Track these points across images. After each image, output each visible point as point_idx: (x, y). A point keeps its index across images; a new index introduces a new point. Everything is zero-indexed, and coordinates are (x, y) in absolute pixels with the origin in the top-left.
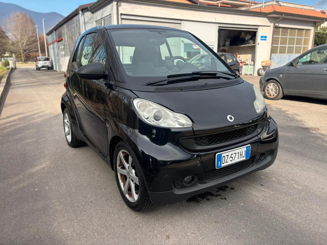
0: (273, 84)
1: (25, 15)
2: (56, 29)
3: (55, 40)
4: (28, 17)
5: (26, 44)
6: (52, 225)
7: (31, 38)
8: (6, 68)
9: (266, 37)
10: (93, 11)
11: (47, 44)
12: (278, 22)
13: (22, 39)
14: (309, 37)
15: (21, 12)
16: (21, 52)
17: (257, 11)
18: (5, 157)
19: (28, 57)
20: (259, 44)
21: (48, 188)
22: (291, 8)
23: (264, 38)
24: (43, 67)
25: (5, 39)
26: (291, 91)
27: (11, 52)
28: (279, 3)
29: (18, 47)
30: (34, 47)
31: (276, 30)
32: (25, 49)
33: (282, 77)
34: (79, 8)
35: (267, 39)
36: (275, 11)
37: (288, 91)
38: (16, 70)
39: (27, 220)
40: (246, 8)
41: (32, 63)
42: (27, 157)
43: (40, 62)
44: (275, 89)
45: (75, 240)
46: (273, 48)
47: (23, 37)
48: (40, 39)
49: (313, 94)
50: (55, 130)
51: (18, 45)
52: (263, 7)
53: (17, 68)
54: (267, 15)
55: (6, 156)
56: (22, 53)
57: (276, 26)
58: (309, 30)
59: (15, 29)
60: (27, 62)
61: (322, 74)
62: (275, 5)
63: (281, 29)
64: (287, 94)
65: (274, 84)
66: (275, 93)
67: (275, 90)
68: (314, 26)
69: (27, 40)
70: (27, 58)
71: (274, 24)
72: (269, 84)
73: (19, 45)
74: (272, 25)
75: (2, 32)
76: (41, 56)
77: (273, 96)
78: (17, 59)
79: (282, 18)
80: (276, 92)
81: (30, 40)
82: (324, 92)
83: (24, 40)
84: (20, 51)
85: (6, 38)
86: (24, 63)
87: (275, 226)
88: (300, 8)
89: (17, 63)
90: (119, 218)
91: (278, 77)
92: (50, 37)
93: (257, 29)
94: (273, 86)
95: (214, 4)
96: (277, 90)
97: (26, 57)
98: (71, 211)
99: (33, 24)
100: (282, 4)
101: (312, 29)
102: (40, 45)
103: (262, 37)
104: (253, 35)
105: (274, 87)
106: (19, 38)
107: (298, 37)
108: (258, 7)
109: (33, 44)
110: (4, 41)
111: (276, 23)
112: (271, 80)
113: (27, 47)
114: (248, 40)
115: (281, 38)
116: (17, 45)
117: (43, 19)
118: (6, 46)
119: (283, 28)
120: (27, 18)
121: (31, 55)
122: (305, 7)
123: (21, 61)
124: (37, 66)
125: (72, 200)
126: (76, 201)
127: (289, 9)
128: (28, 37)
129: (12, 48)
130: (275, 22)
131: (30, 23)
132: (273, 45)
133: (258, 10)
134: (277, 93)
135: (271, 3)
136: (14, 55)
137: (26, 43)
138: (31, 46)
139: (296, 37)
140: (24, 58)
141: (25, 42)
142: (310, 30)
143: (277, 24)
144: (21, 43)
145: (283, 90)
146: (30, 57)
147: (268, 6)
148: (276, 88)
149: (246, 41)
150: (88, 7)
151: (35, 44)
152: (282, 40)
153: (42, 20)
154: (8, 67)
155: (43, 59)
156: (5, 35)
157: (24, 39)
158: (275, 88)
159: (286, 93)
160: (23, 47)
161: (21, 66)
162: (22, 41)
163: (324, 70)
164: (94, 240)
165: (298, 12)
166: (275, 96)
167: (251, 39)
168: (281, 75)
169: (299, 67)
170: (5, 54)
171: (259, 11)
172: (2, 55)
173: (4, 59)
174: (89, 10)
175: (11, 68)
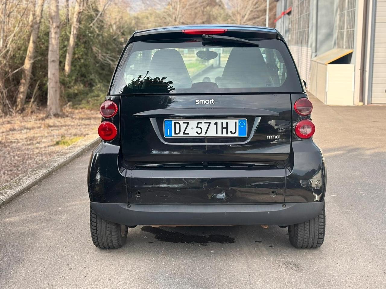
69: (251, 9)
92: (279, 4)
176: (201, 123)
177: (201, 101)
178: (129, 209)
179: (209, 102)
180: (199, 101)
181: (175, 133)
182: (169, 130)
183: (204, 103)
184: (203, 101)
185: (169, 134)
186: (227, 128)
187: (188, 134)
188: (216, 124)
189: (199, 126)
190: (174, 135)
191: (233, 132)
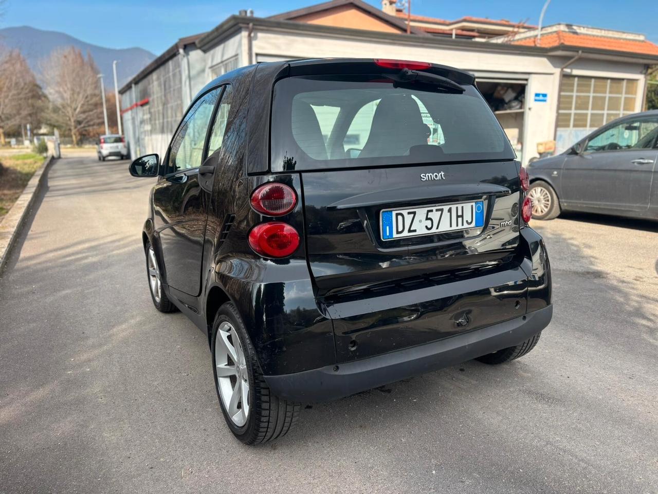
0: (542, 190)
1: (80, 54)
2: (137, 81)
3: (134, 102)
4: (86, 59)
5: (82, 110)
6: (87, 427)
7: (91, 99)
8: (41, 157)
9: (545, 95)
10: (204, 48)
11: (121, 111)
12: (570, 64)
13: (73, 101)
14: (635, 93)
15: (73, 48)
16: (71, 125)
17: (528, 44)
18: (22, 318)
19: (84, 135)
20: (532, 110)
21: (88, 370)
22: (595, 38)
23: (541, 98)
24: (111, 154)
25: (40, 101)
26: (574, 203)
27: (53, 126)
28: (573, 29)
29: (65, 116)
30: (95, 115)
31: (566, 81)
32: (80, 119)
33: (557, 176)
34: (179, 42)
35: (548, 98)
36: (562, 44)
37: (570, 203)
38: (60, 160)
39: (47, 418)
40: (506, 39)
41: (91, 146)
42: (61, 319)
43: (105, 146)
44: (544, 198)
45: (121, 449)
46: (560, 117)
47: (76, 96)
48: (108, 100)
49: (615, 208)
50: (117, 274)
51: (66, 112)
52: (539, 37)
53: (62, 156)
54: (547, 52)
55: (23, 316)
56: (72, 128)
57: (564, 73)
58: (635, 82)
59: (59, 80)
60: (83, 146)
61: (631, 171)
62: (564, 33)
63: (576, 79)
64: (567, 208)
65: (544, 189)
66: (545, 206)
67: (545, 201)
68: (644, 72)
69: (82, 102)
70: (82, 137)
71: (562, 70)
72: (534, 189)
73: (68, 112)
74: (557, 71)
75: (35, 88)
76: (109, 134)
77: (542, 212)
78: (63, 138)
79: (576, 58)
80: (547, 205)
81: (88, 101)
82: (635, 205)
83: (78, 102)
84: (69, 122)
85: (43, 99)
86: (76, 146)
87: (460, 434)
88: (615, 38)
89: (62, 146)
90: (200, 418)
91: (550, 175)
92: (126, 96)
93: (527, 80)
94: (541, 192)
95: (444, 30)
96: (548, 201)
97: (81, 134)
98: (122, 405)
99: (95, 71)
100: (578, 31)
101: (641, 78)
102: (107, 112)
103: (537, 95)
104: (520, 91)
105: (544, 194)
106: (67, 99)
107: (611, 95)
108: (529, 38)
109: (95, 111)
110: (39, 103)
111: (566, 67)
112: (538, 182)
113: (83, 116)
114: (510, 101)
115: (577, 97)
116: (63, 112)
117: (115, 62)
118: (43, 114)
119: (579, 77)
120: (83, 61)
121: (90, 132)
122: (626, 34)
123: (71, 142)
124: (100, 152)
125: (126, 390)
126: (133, 390)
127: (591, 40)
128: (85, 96)
129: (54, 117)
130: (562, 67)
131: (90, 69)
132: (561, 111)
133: (530, 44)
134: (549, 206)
135: (555, 29)
136: (56, 132)
137: (81, 107)
138: (91, 113)
139: (608, 95)
140: (76, 137)
141: (79, 106)
142: (637, 80)
143: (568, 70)
144: (71, 107)
145: (559, 202)
146: (89, 134)
147: (550, 35)
148: (546, 196)
149: (506, 104)
150: (197, 42)
151: (99, 110)
152: (579, 102)
153: (112, 63)
154: (45, 155)
155: (113, 140)
156: (40, 93)
157: (76, 101)
158: (544, 196)
159: (565, 206)
160: (74, 115)
161: (70, 152)
162: (74, 106)
163: (634, 163)
164: (152, 450)
165: (609, 46)
166: (544, 213)
167: (516, 99)
168: (555, 173)
169: (589, 157)
170: (40, 128)
171: (532, 45)
172: (35, 132)
173: (38, 139)
174: (198, 45)
175: (51, 156)
176: (432, 211)
177: (428, 176)
178: (337, 373)
179: (439, 177)
180: (425, 176)
181: (398, 232)
182: (388, 227)
183: (433, 179)
184: (431, 176)
185: (388, 234)
186: (462, 216)
187: (415, 231)
188: (450, 211)
189: (428, 217)
190: (395, 235)
191: (469, 221)
